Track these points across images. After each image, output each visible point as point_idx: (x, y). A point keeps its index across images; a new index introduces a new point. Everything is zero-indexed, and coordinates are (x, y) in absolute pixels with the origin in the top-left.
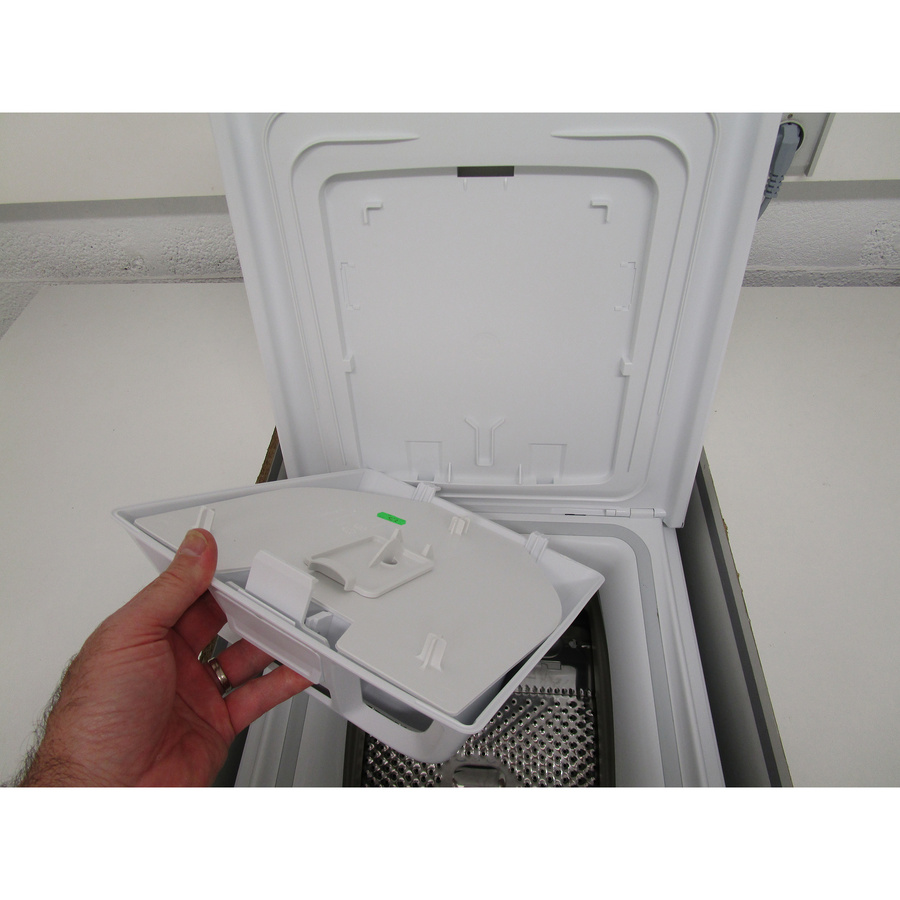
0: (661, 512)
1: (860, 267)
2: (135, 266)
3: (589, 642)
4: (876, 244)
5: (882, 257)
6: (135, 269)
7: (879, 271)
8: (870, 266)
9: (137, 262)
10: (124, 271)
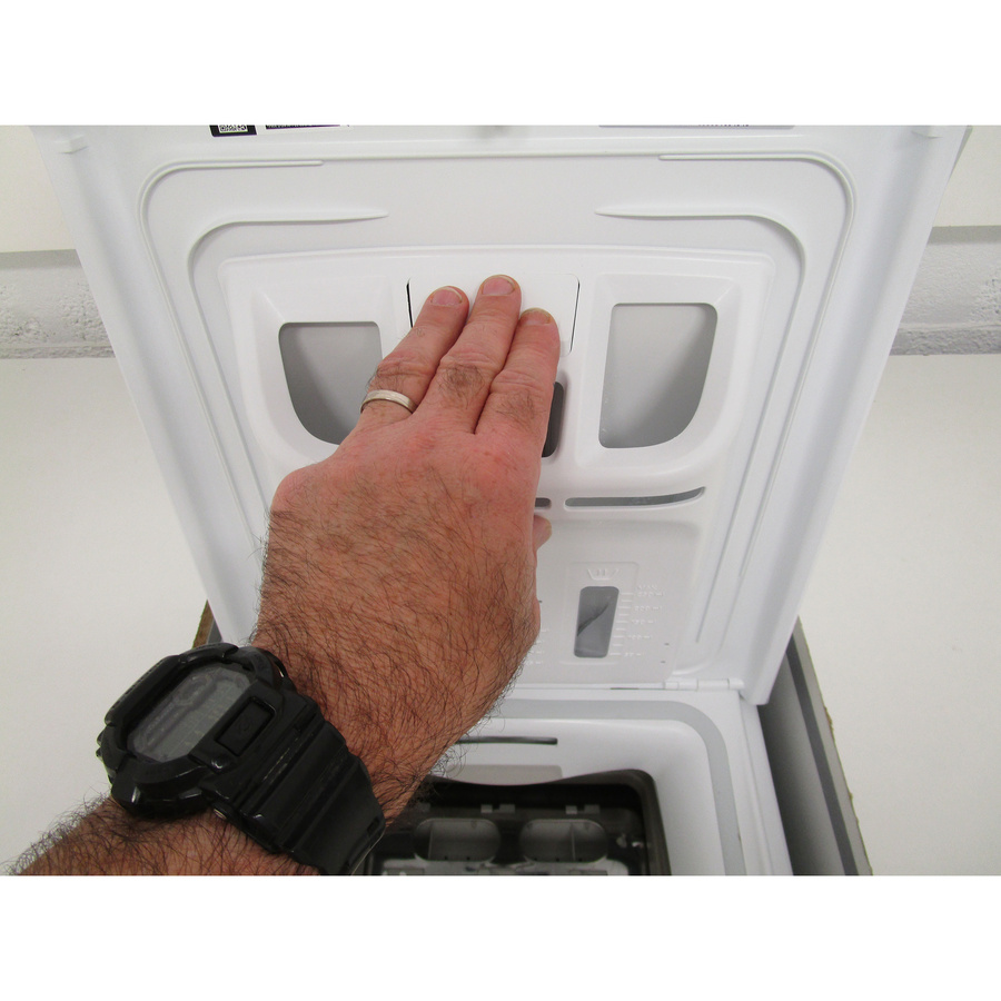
0: (738, 683)
1: (969, 324)
2: (28, 331)
3: (643, 837)
4: (991, 296)
5: (997, 312)
6: (30, 335)
7: (991, 329)
8: (981, 323)
9: (32, 326)
10: (14, 338)
